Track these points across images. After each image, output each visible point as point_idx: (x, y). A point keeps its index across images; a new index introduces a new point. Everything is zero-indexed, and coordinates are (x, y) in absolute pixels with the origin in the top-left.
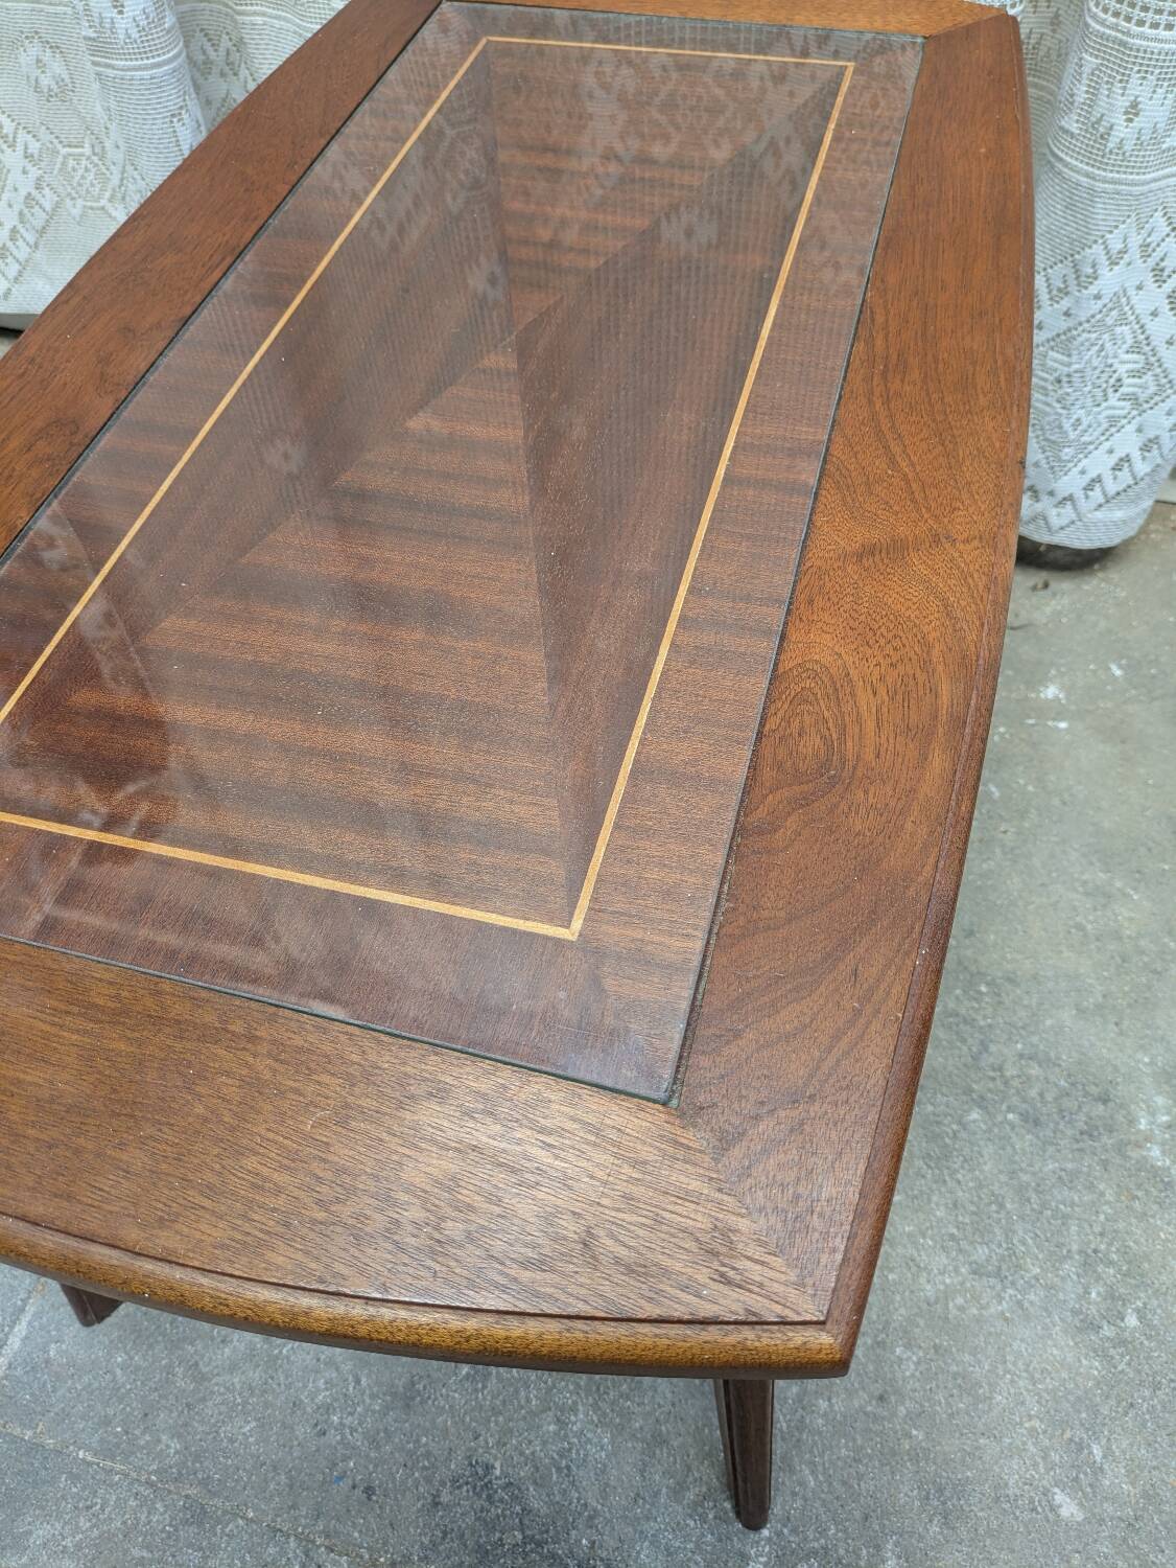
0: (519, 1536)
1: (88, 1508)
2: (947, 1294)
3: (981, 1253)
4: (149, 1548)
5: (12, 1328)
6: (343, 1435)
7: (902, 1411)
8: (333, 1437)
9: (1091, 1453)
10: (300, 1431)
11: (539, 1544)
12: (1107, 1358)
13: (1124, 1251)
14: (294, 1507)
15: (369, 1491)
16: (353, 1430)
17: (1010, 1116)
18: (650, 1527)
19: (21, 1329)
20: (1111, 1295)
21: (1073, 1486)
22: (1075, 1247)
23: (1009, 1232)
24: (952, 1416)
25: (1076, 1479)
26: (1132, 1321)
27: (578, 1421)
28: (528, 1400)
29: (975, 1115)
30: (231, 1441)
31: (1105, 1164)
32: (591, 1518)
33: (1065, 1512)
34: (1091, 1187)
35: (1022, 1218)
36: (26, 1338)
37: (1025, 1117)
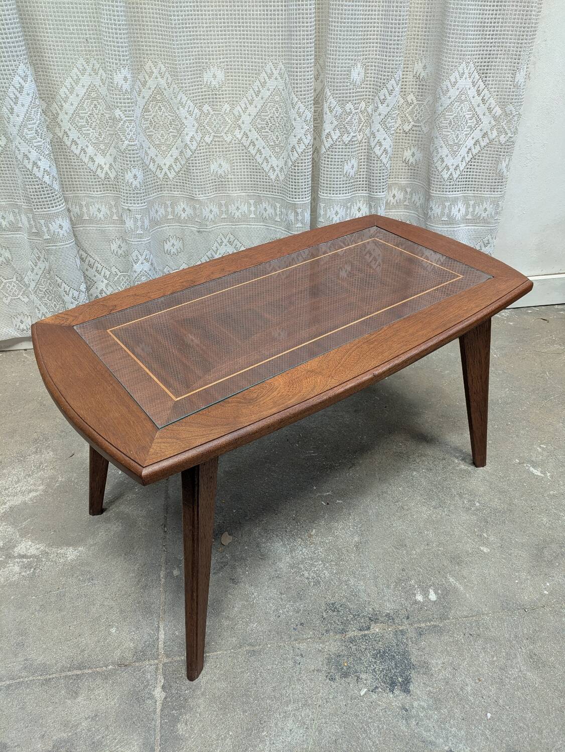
0: (352, 616)
1: (216, 667)
2: (430, 515)
3: (434, 503)
4: (242, 667)
5: (158, 633)
6: (286, 614)
7: (434, 545)
8: (283, 616)
9: (484, 536)
10: (272, 619)
11: (358, 615)
12: (476, 515)
13: (467, 490)
14: (282, 638)
15: (302, 624)
16: (288, 612)
17: (424, 470)
18: (386, 598)
19: (162, 632)
20: (470, 501)
21: (484, 544)
22: (455, 494)
23: (438, 496)
24: (447, 541)
25: (484, 543)
26: (478, 504)
27: (352, 582)
28: (335, 583)
29: (415, 473)
30: (252, 630)
31: (452, 473)
32: (369, 603)
33: (485, 551)
34: (452, 479)
35: (439, 492)
36: (165, 634)
37: (427, 469)
